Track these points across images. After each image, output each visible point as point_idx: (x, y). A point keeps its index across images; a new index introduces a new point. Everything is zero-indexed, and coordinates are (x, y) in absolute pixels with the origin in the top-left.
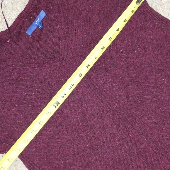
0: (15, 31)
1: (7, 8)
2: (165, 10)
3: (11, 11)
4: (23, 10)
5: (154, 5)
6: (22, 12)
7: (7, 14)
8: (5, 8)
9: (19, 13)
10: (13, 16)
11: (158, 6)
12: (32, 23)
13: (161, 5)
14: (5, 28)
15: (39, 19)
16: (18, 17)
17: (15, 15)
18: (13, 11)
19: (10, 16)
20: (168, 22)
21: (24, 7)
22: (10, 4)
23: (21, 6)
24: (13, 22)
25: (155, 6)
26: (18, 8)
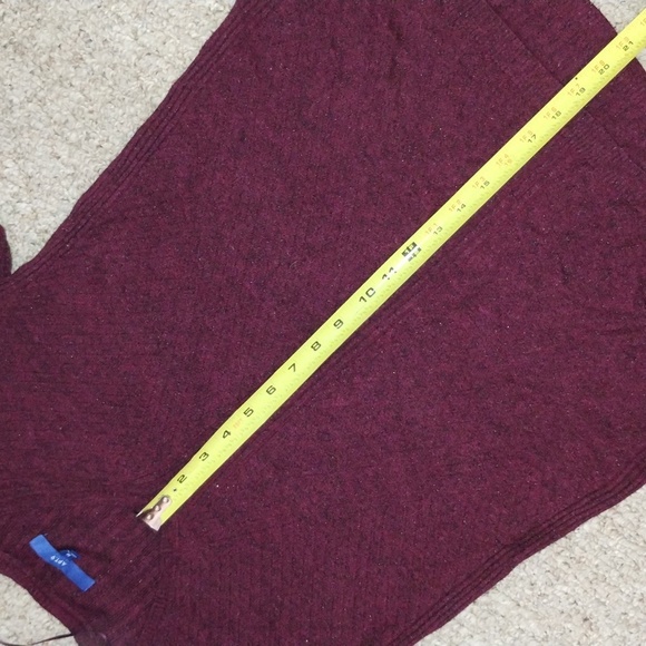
0: (81, 618)
1: (18, 631)
2: (50, 208)
3: (28, 620)
4: (25, 591)
5: (34, 237)
6: (31, 594)
7: (34, 632)
8: (18, 638)
9: (35, 603)
10: (40, 618)
11: (39, 227)
12: (62, 574)
13: (37, 218)
14: (71, 642)
15: (53, 558)
16: (45, 608)
17: (40, 614)
18: (27, 616)
19: (39, 626)
20: (83, 207)
21: (19, 587)
22: (8, 623)
23: (15, 595)
24: (58, 622)
25: (38, 234)
26: (21, 603)
